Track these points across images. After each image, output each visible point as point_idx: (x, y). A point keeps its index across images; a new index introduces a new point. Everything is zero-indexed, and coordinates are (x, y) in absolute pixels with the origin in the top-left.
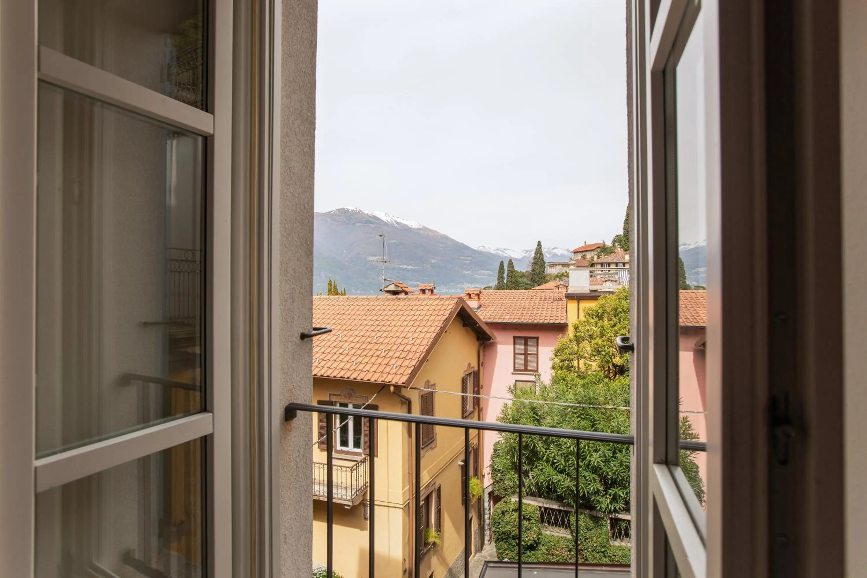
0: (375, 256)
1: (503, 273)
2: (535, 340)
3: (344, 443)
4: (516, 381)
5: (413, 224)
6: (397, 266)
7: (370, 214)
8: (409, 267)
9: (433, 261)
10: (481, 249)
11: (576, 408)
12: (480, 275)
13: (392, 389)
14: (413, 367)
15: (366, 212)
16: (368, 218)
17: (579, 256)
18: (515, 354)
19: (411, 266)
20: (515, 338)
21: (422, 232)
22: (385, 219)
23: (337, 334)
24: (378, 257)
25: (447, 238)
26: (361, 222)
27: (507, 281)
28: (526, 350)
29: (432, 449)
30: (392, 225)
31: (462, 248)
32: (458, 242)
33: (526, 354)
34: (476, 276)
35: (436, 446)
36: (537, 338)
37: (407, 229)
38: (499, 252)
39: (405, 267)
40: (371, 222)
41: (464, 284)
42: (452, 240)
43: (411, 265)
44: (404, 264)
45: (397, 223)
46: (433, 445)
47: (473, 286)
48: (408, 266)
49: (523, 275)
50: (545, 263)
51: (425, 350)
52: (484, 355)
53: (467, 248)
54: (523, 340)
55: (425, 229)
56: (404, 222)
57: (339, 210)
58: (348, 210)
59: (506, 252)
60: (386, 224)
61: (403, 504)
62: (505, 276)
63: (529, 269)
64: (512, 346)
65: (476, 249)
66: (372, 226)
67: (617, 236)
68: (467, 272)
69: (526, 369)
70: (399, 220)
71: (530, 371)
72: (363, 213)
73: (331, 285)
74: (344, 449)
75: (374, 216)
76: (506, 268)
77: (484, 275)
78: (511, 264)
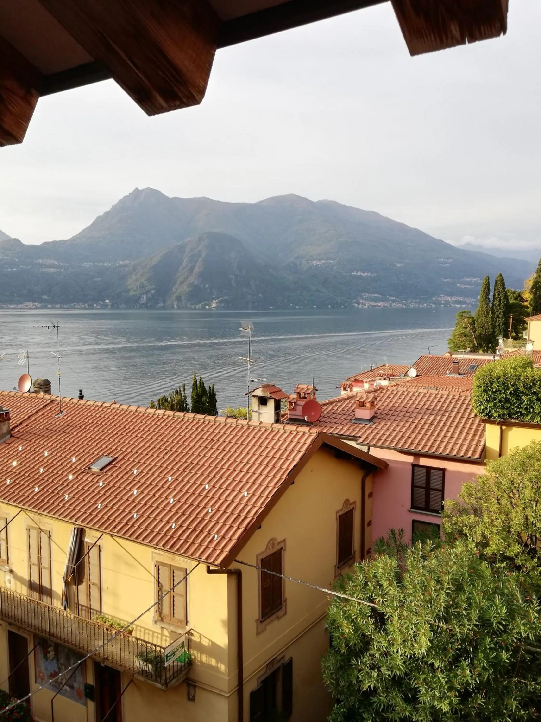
0: (320, 260)
1: (488, 293)
4: (414, 521)
6: (349, 273)
8: (366, 274)
12: (464, 283)
19: (368, 272)
24: (323, 262)
29: (279, 618)
33: (427, 489)
34: (458, 285)
35: (286, 613)
36: (444, 470)
39: (359, 274)
41: (441, 297)
44: (358, 271)
46: (280, 613)
47: (453, 299)
48: (364, 273)
51: (256, 515)
61: (229, 692)
62: (491, 296)
68: (446, 280)
76: (492, 288)
77: (469, 283)
78: (501, 281)
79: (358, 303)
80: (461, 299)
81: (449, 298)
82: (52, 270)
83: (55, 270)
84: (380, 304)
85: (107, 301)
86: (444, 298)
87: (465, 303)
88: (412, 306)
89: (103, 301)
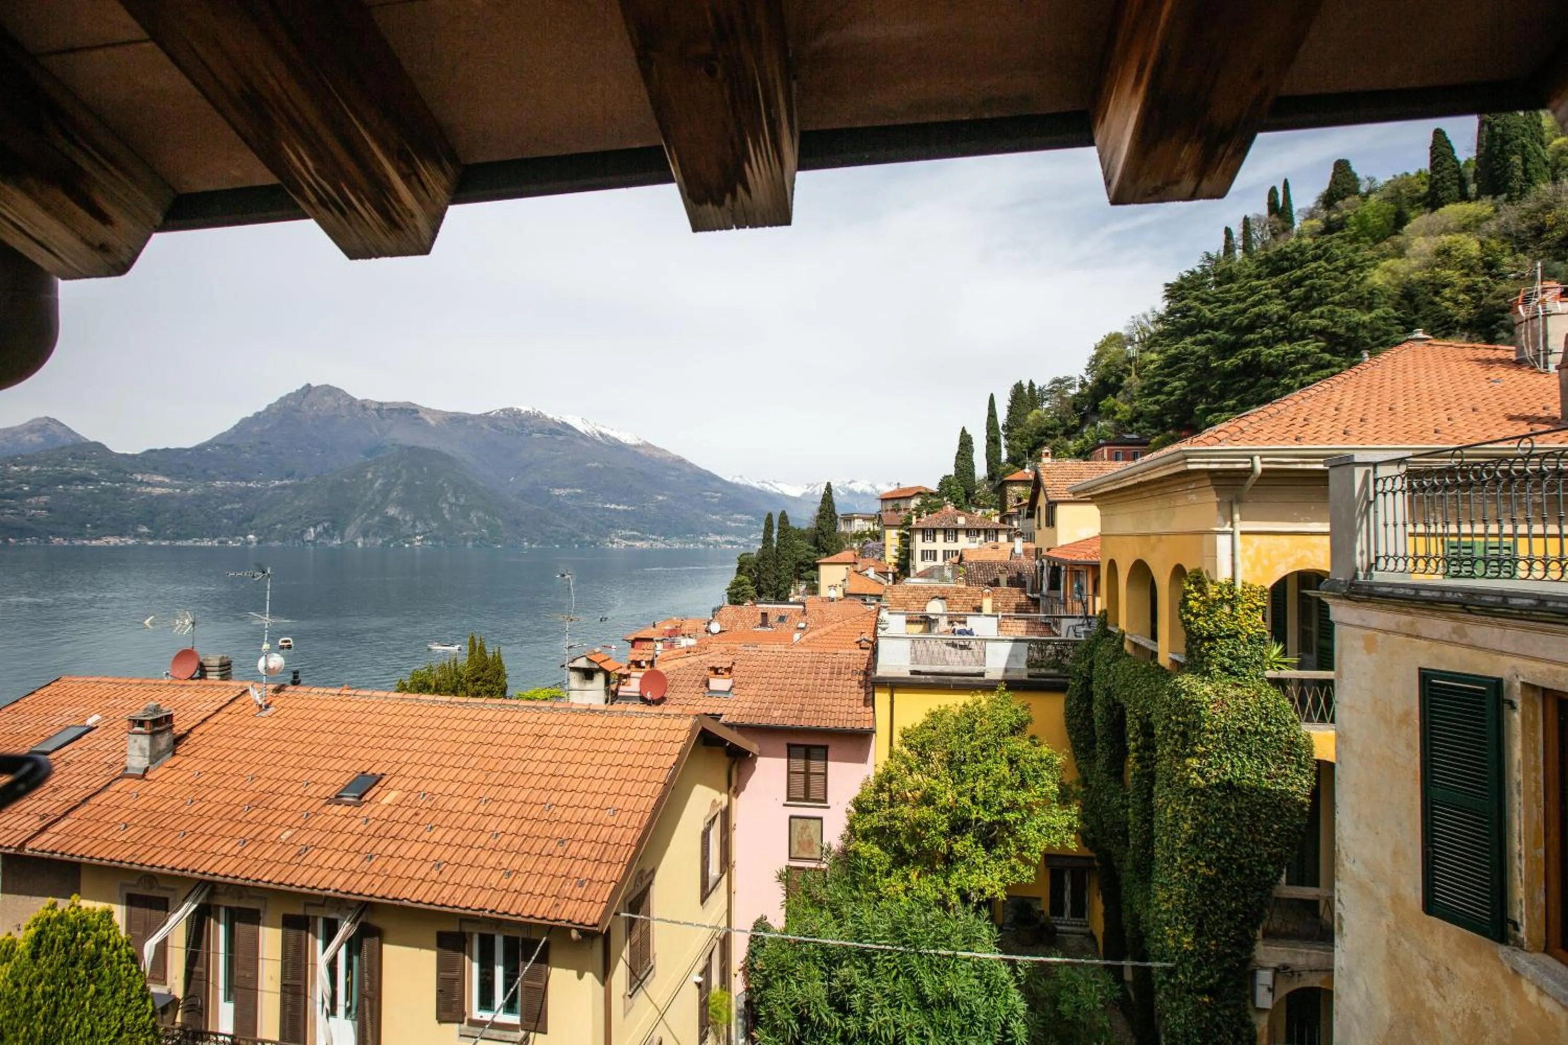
0: (565, 487)
1: (772, 532)
2: (823, 751)
3: (486, 1002)
4: (791, 817)
5: (627, 437)
6: (600, 505)
7: (556, 418)
8: (621, 507)
9: (660, 498)
10: (737, 480)
11: (890, 953)
12: (735, 521)
13: (574, 934)
14: (613, 884)
15: (550, 416)
16: (553, 426)
17: (890, 505)
18: (789, 773)
19: (624, 505)
20: (790, 746)
21: (642, 451)
22: (581, 427)
23: (476, 796)
24: (568, 490)
25: (682, 461)
26: (541, 432)
27: (778, 544)
28: (807, 767)
30: (593, 439)
31: (706, 479)
32: (700, 469)
33: (807, 773)
34: (728, 523)
35: (655, 975)
36: (826, 748)
37: (618, 447)
38: (767, 486)
39: (613, 506)
40: (560, 434)
41: (709, 537)
42: (691, 465)
43: (624, 503)
44: (612, 503)
45: (601, 435)
48: (618, 505)
49: (801, 535)
50: (836, 517)
51: (634, 843)
52: (739, 775)
53: (715, 478)
54: (803, 750)
55: (648, 446)
56: (614, 434)
57: (503, 410)
58: (519, 411)
59: (778, 485)
60: (583, 436)
62: (775, 536)
63: (813, 525)
64: (785, 760)
65: (729, 479)
66: (560, 438)
67: (946, 477)
68: (714, 517)
69: (807, 798)
70: (604, 431)
71: (814, 800)
72: (545, 417)
73: (474, 645)
74: (487, 1016)
75: (564, 424)
76: (776, 524)
77: (741, 521)
78: (784, 517)
79: (613, 543)
80: (732, 539)
81: (718, 538)
82: (158, 491)
83: (164, 490)
84: (638, 544)
85: (251, 537)
86: (712, 538)
87: (735, 543)
88: (677, 546)
89: (245, 536)
